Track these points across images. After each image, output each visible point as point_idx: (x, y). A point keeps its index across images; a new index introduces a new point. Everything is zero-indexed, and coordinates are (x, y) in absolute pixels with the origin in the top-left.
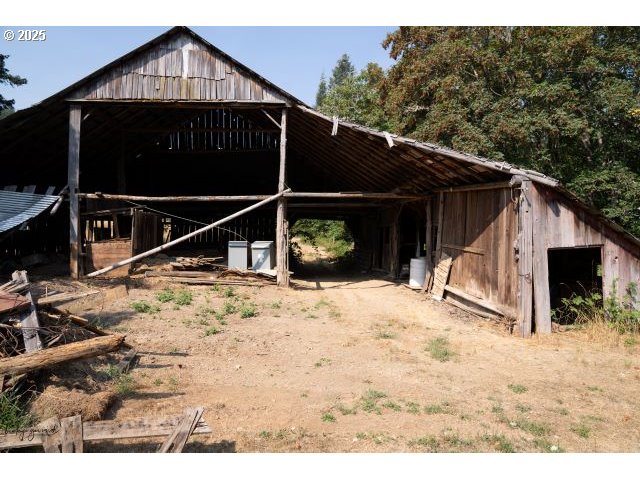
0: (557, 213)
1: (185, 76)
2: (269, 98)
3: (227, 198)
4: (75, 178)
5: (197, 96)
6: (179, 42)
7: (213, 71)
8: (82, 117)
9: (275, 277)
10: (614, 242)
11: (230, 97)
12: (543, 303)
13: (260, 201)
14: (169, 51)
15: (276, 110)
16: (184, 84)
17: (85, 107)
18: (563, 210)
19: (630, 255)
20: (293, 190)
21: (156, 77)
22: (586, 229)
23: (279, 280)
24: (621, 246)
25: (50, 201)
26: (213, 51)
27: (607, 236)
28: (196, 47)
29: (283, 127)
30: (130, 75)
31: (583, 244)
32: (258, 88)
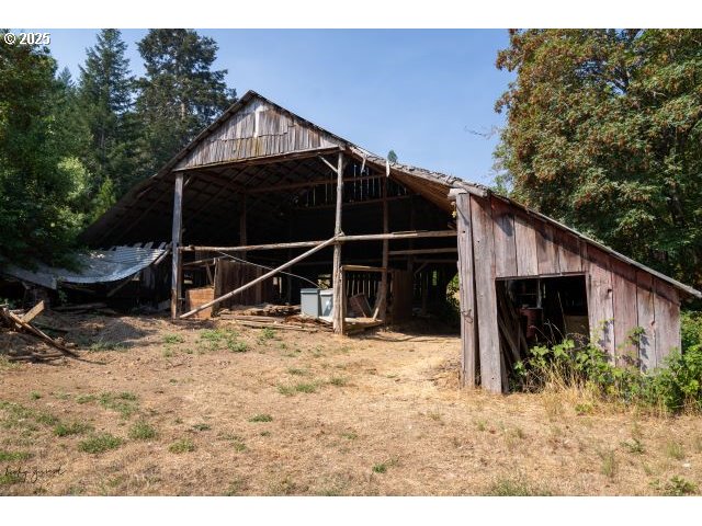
0: (509, 232)
1: (255, 136)
2: (325, 144)
3: (288, 245)
4: (177, 235)
5: (263, 153)
6: (253, 106)
7: (277, 127)
8: (184, 182)
9: (332, 324)
10: (606, 268)
11: (291, 149)
12: (489, 350)
13: (313, 247)
14: (244, 116)
15: (332, 155)
16: (254, 142)
17: (186, 174)
18: (518, 227)
19: (634, 287)
20: (346, 234)
21: (234, 140)
22: (557, 251)
23: (334, 327)
24: (616, 273)
25: (157, 255)
26: (278, 109)
27: (592, 260)
28: (266, 108)
29: (339, 171)
30: (215, 143)
31: (552, 271)
32: (316, 135)
